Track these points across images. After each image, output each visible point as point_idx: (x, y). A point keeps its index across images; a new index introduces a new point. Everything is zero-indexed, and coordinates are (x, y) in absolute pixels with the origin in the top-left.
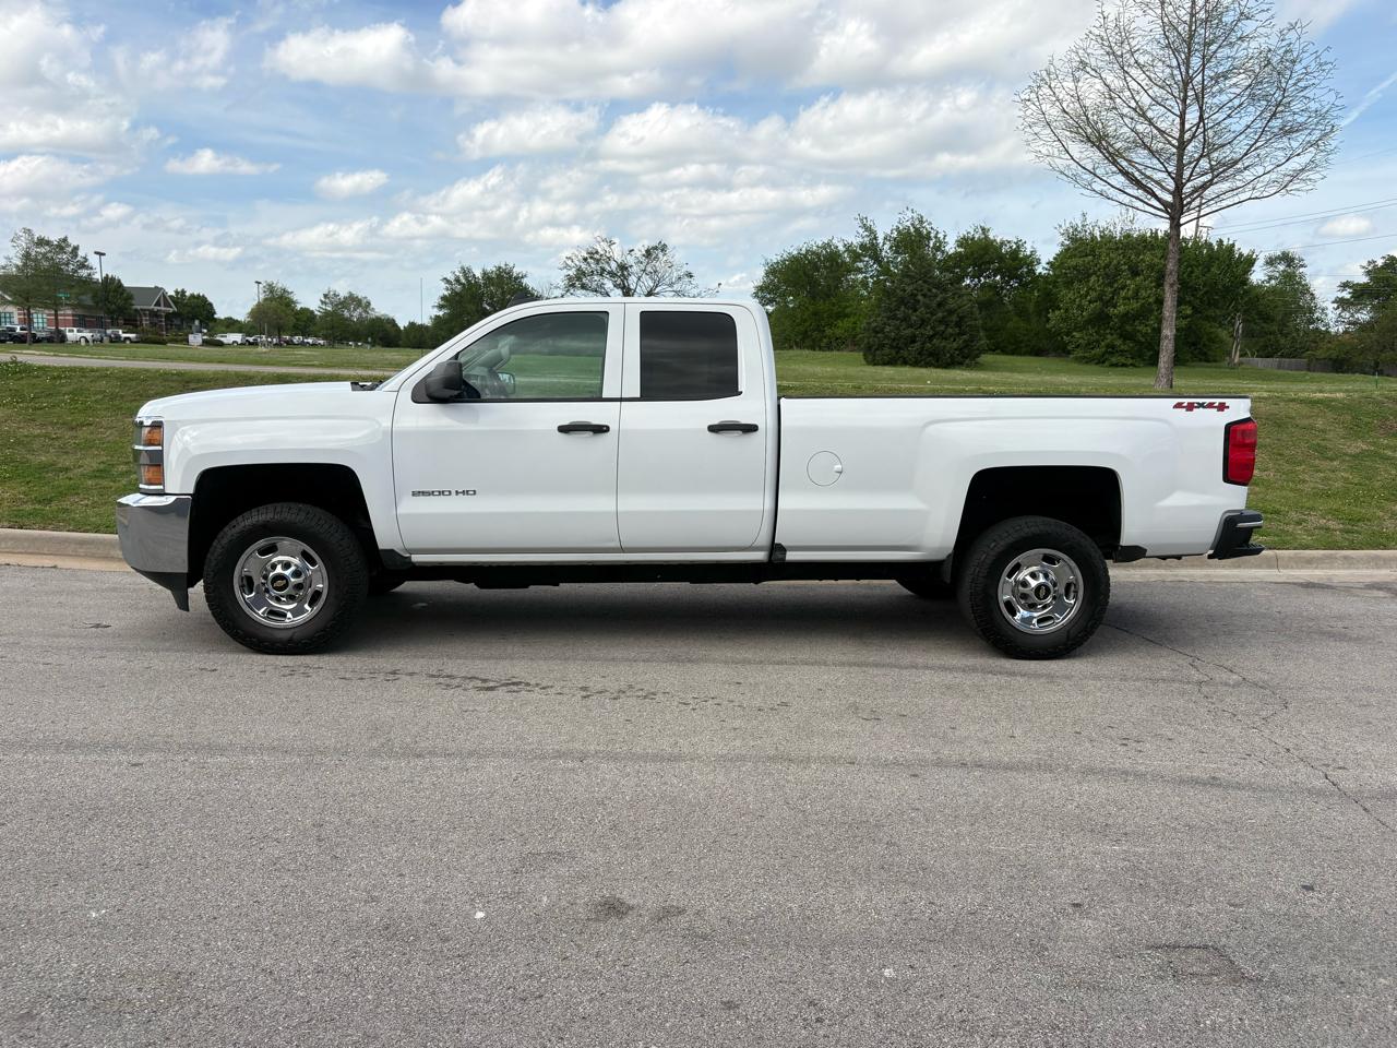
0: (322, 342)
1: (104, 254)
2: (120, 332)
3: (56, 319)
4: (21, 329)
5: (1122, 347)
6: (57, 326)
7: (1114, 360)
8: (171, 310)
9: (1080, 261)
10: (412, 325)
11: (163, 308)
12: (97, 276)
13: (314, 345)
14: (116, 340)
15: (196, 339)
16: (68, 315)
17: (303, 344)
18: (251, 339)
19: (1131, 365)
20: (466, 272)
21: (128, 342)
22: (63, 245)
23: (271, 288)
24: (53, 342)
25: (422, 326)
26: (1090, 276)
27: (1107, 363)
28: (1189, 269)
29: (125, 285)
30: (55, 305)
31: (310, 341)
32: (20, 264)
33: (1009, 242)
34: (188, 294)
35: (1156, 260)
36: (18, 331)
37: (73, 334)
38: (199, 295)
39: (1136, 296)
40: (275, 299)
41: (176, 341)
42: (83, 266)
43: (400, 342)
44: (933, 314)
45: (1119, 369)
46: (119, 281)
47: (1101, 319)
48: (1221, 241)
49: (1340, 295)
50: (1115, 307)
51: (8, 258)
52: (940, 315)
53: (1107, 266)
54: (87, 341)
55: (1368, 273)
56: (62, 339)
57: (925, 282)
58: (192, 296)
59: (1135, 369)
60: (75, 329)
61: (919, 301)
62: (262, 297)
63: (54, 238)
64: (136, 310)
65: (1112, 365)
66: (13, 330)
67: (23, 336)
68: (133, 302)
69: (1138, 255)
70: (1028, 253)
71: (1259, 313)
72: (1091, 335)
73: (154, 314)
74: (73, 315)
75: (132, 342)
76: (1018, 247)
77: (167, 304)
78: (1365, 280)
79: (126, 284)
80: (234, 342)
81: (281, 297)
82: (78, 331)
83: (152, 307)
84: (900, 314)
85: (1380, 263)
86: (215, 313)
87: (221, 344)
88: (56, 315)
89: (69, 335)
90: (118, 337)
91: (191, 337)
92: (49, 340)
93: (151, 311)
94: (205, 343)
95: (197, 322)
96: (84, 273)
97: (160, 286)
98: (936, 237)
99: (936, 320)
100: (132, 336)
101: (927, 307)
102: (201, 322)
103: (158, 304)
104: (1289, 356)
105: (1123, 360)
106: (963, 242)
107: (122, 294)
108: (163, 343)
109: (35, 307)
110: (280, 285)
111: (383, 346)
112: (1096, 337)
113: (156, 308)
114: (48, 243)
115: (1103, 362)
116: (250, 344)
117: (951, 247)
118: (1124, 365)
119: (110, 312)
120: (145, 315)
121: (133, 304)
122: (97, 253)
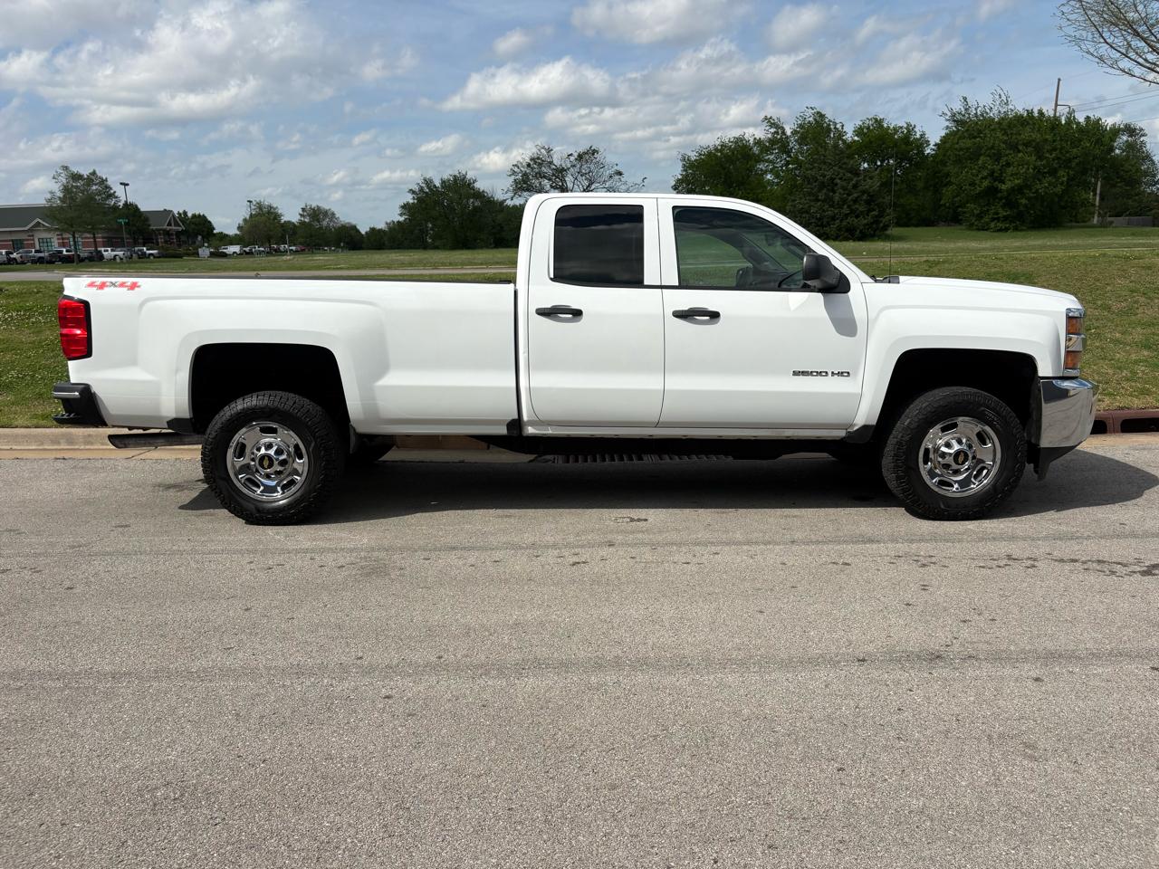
1: (127, 185)
2: (145, 249)
3: (95, 241)
4: (67, 251)
6: (96, 247)
8: (180, 229)
9: (970, 143)
10: (373, 230)
11: (173, 227)
14: (143, 256)
15: (205, 252)
18: (247, 249)
20: (428, 182)
21: (152, 258)
22: (93, 178)
23: (260, 206)
24: (93, 261)
25: (380, 231)
29: (142, 210)
30: (93, 231)
31: (293, 248)
32: (61, 196)
33: (901, 128)
34: (190, 215)
36: (65, 253)
37: (108, 253)
38: (199, 215)
40: (264, 215)
41: (188, 255)
42: (110, 195)
43: (363, 246)
44: (848, 195)
46: (137, 206)
50: (1002, 182)
51: (52, 192)
52: (855, 195)
54: (121, 259)
56: (101, 257)
57: (840, 167)
58: (194, 216)
60: (110, 249)
61: (836, 184)
62: (252, 214)
63: (85, 172)
64: (152, 230)
66: (61, 252)
67: (69, 256)
68: (150, 223)
70: (918, 136)
72: (983, 205)
73: (167, 233)
74: (103, 238)
75: (155, 257)
76: (909, 131)
77: (177, 224)
79: (143, 208)
80: (234, 253)
81: (269, 212)
82: (112, 250)
83: (165, 227)
84: (821, 196)
86: (214, 229)
87: (225, 255)
88: (94, 238)
89: (105, 254)
90: (144, 254)
91: (200, 251)
92: (91, 259)
93: (164, 230)
94: (212, 255)
95: (200, 238)
96: (111, 201)
97: (168, 209)
98: (835, 128)
99: (852, 200)
100: (153, 252)
101: (844, 189)
102: (203, 238)
103: (169, 224)
106: (859, 131)
107: (140, 217)
108: (177, 257)
109: (79, 232)
110: (267, 203)
111: (350, 250)
112: (987, 208)
113: (169, 228)
114: (81, 177)
116: (247, 253)
117: (850, 135)
119: (132, 233)
120: (160, 234)
121: (149, 225)
122: (121, 184)
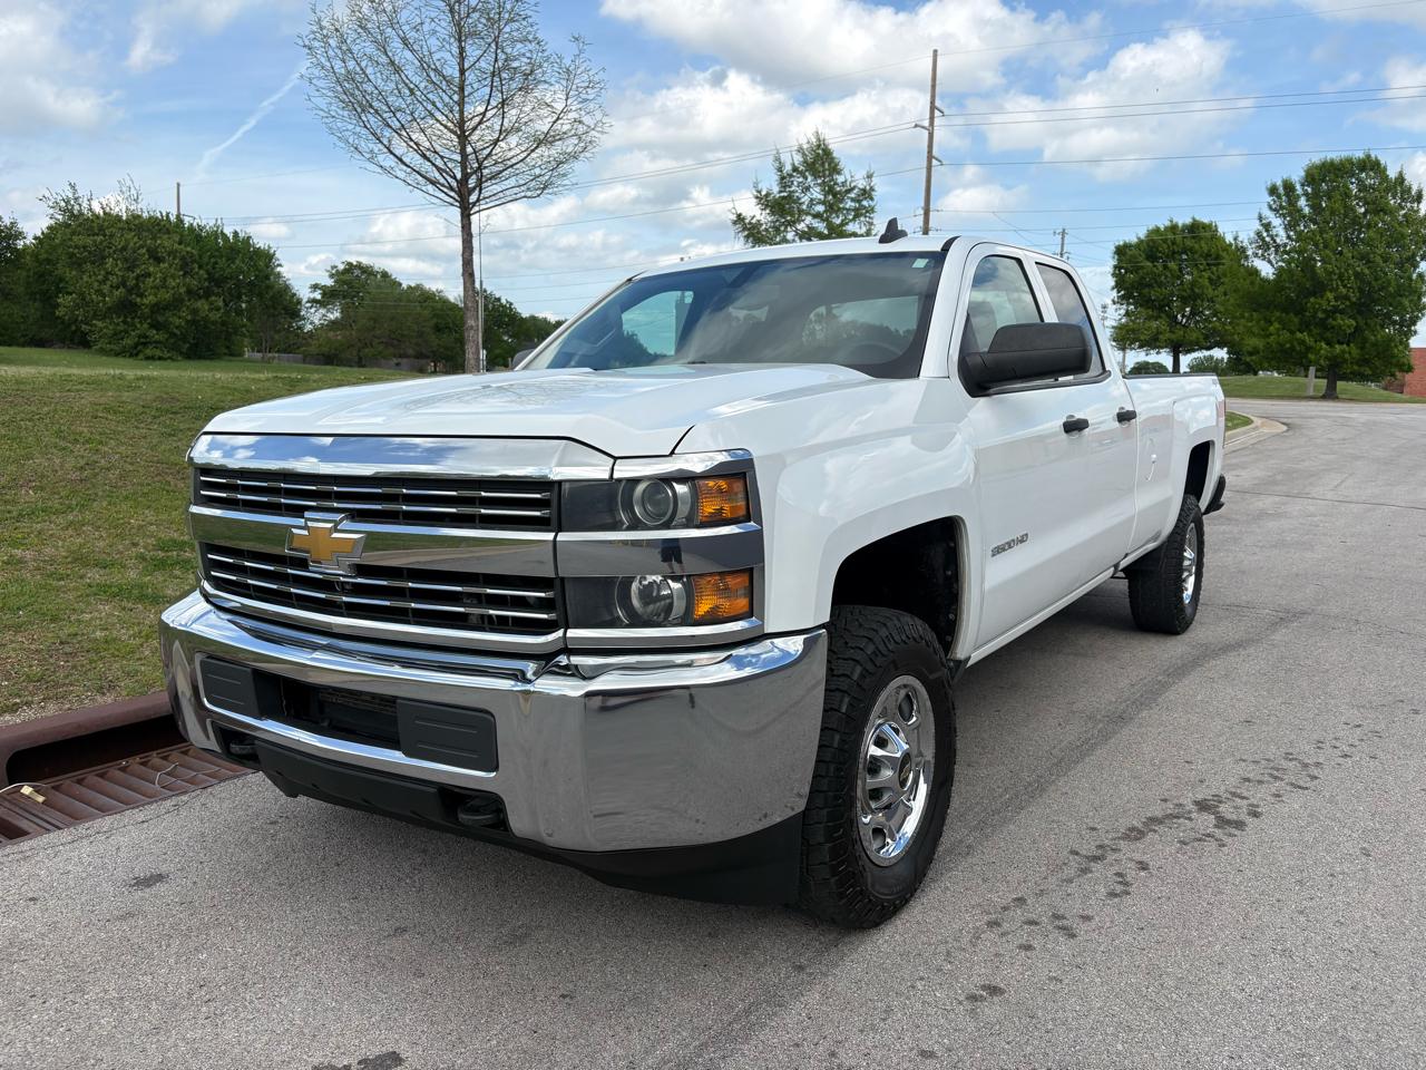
5: (157, 337)
7: (149, 352)
9: (89, 241)
19: (169, 358)
26: (104, 258)
27: (141, 356)
28: (212, 260)
35: (176, 246)
39: (164, 285)
45: (158, 362)
47: (126, 308)
48: (236, 234)
49: (312, 296)
50: (141, 295)
53: (124, 249)
55: (332, 276)
59: (173, 364)
65: (148, 358)
69: (154, 238)
70: (8, 225)
71: (285, 308)
72: (118, 324)
78: (329, 282)
85: (341, 267)
104: (285, 351)
105: (158, 353)
112: (122, 327)
115: (137, 355)
118: (160, 358)
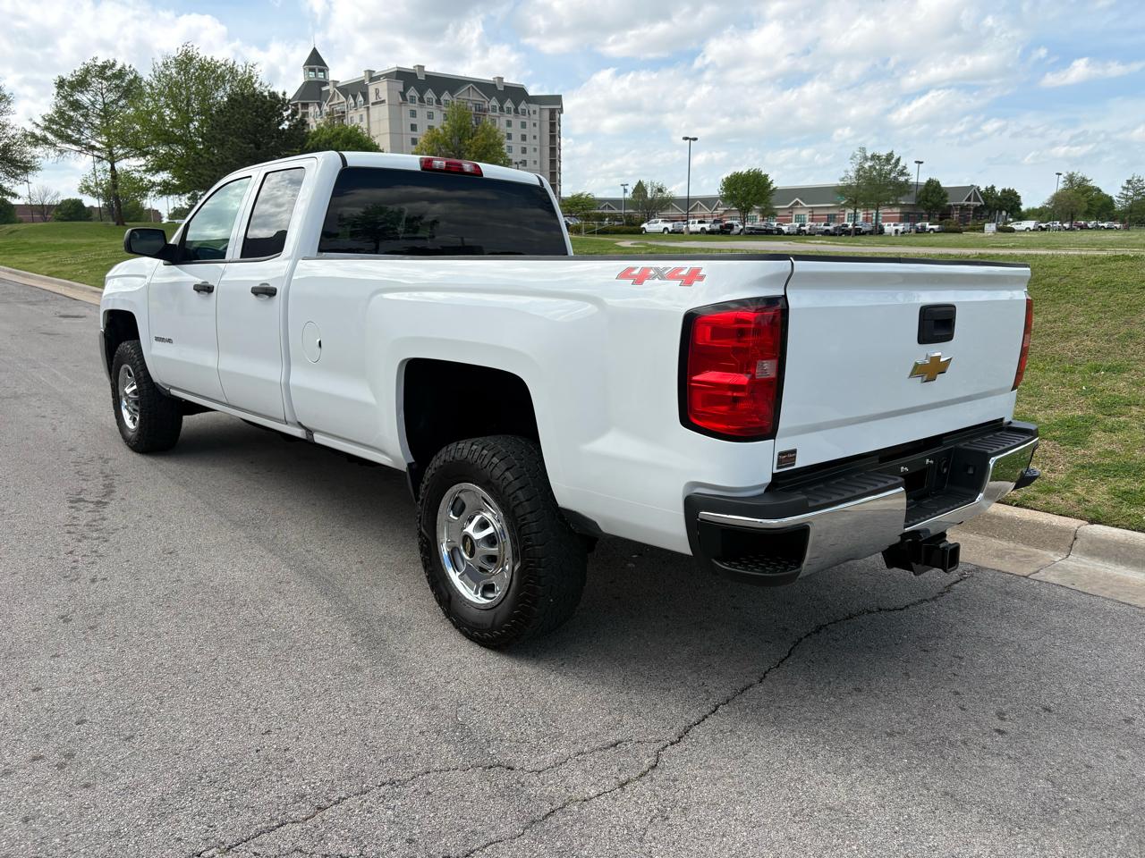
0: (1118, 226)
1: (922, 163)
2: (927, 224)
3: (878, 216)
8: (979, 204)
11: (972, 203)
12: (913, 180)
13: (1108, 228)
14: (923, 231)
15: (991, 227)
16: (897, 213)
17: (1097, 228)
21: (932, 232)
22: (889, 158)
23: (1071, 178)
24: (873, 234)
29: (943, 186)
31: (1106, 225)
32: (855, 175)
34: (998, 189)
38: (1008, 190)
41: (971, 230)
42: (902, 173)
46: (938, 182)
51: (846, 171)
54: (897, 232)
56: (881, 232)
58: (1002, 191)
60: (892, 224)
62: (1061, 186)
63: (883, 153)
64: (950, 206)
68: (948, 199)
73: (963, 208)
74: (900, 213)
75: (935, 232)
77: (977, 199)
80: (1027, 228)
81: (1081, 186)
83: (964, 202)
86: (1020, 205)
87: (1012, 230)
89: (887, 228)
90: (924, 228)
91: (987, 226)
92: (871, 233)
93: (962, 206)
94: (999, 230)
95: (1004, 213)
96: (902, 179)
97: (974, 184)
100: (935, 227)
103: (969, 199)
108: (960, 232)
109: (860, 208)
110: (1080, 175)
113: (967, 203)
114: (879, 158)
116: (1043, 229)
119: (928, 209)
120: (957, 209)
121: (947, 201)
122: (916, 162)
